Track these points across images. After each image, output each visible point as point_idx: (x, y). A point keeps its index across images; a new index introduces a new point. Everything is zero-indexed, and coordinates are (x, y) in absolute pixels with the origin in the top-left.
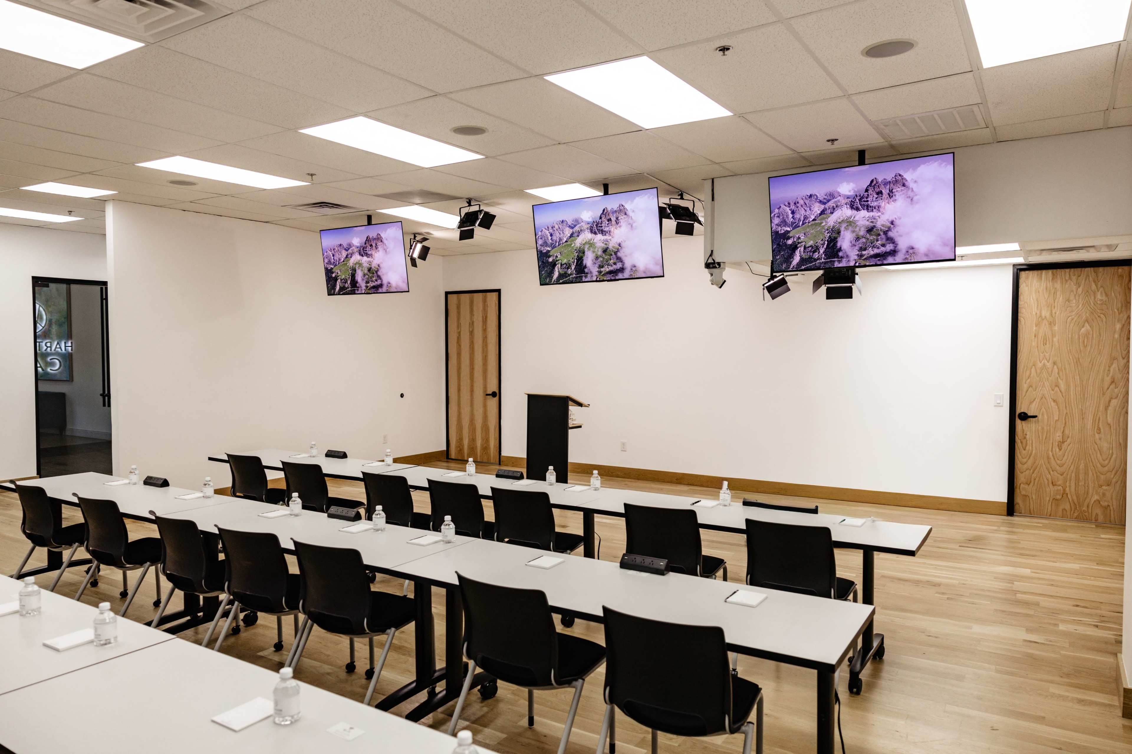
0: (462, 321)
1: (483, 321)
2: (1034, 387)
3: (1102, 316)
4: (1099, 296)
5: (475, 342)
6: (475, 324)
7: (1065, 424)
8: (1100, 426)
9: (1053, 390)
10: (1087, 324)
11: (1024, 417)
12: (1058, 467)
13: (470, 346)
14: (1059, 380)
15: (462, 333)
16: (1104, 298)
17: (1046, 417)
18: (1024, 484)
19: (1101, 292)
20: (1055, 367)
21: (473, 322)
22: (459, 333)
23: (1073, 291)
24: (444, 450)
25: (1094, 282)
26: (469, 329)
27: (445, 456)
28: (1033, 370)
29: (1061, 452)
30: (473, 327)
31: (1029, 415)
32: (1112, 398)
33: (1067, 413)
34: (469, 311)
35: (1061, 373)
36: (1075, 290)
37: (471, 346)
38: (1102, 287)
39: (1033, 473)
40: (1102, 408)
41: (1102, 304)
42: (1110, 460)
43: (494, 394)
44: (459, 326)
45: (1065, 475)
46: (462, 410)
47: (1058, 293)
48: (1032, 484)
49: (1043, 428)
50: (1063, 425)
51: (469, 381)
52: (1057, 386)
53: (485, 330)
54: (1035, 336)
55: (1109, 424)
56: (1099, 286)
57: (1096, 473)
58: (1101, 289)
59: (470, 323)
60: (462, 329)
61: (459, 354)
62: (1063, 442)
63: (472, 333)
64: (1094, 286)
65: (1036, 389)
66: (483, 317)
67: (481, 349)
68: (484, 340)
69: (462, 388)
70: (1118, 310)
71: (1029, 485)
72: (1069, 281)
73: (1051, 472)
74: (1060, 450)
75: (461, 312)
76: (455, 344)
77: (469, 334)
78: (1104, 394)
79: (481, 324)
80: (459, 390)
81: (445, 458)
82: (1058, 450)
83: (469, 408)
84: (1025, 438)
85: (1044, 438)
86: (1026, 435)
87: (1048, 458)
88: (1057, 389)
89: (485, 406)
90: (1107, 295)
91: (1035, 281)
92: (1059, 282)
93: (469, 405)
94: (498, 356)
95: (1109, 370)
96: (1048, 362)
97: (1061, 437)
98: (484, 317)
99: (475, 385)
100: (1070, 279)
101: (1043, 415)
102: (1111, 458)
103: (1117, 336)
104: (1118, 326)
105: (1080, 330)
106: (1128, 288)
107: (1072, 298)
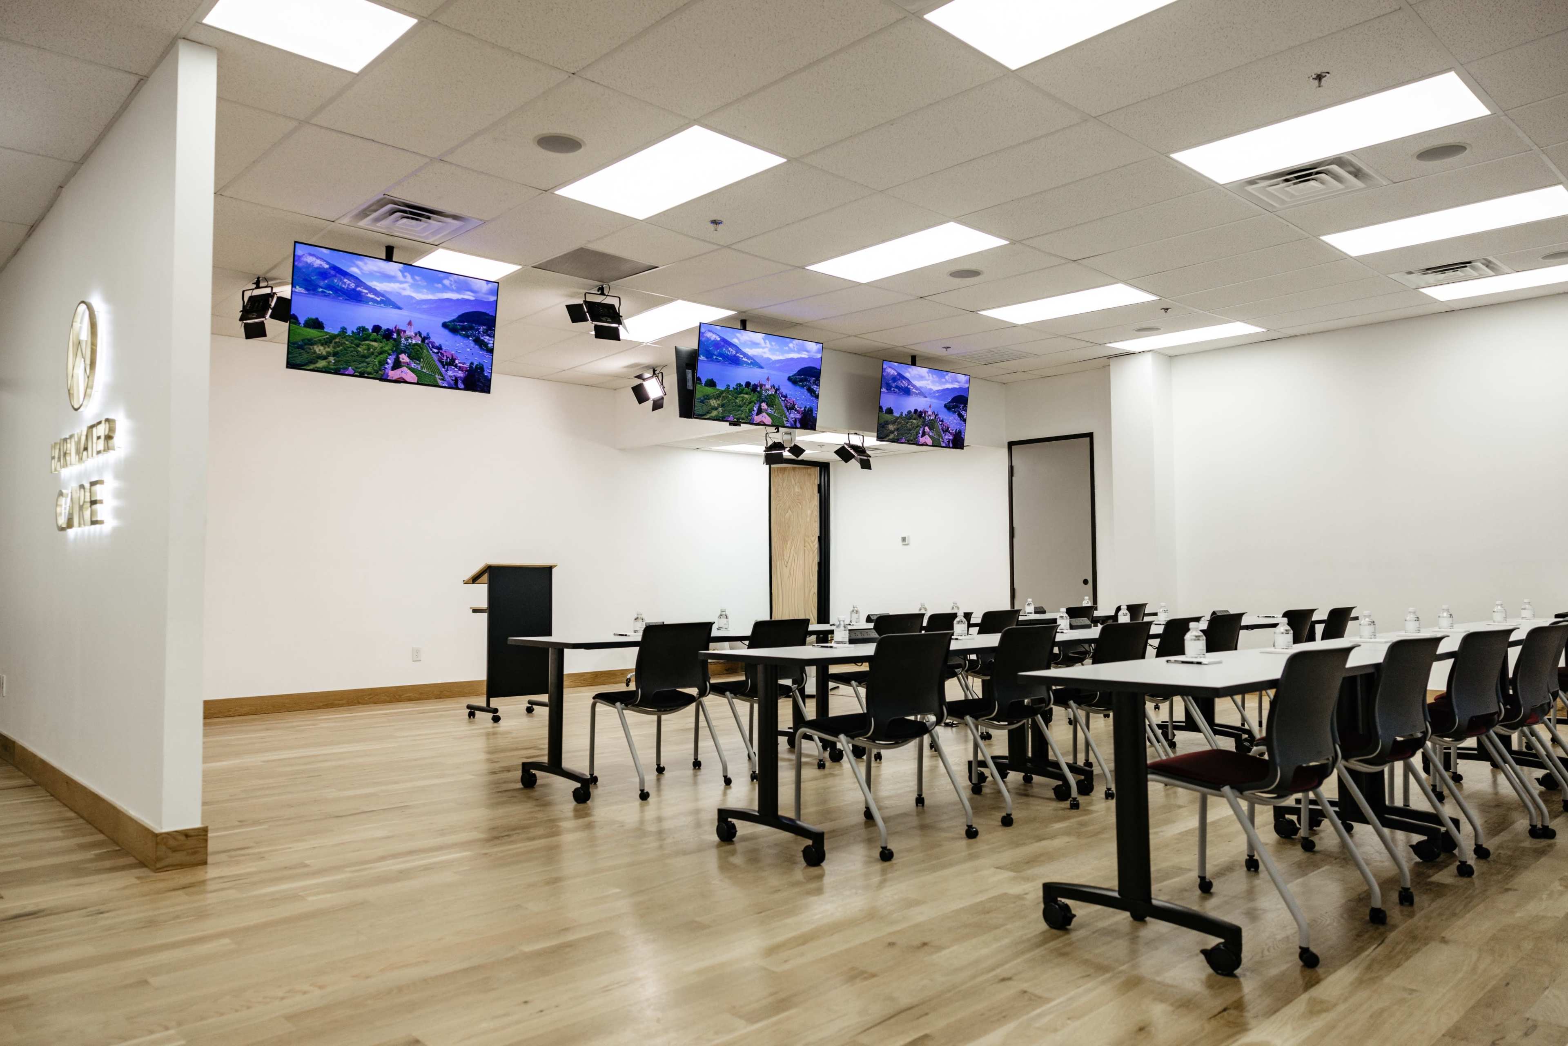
3: (798, 504)
4: (797, 490)
10: (790, 511)
16: (800, 491)
23: (780, 485)
25: (793, 478)
36: (781, 484)
56: (796, 482)
58: (798, 484)
64: (793, 481)
70: (809, 500)
90: (801, 488)
100: (778, 475)
103: (808, 519)
104: (809, 512)
105: (785, 514)
106: (815, 484)
107: (779, 489)
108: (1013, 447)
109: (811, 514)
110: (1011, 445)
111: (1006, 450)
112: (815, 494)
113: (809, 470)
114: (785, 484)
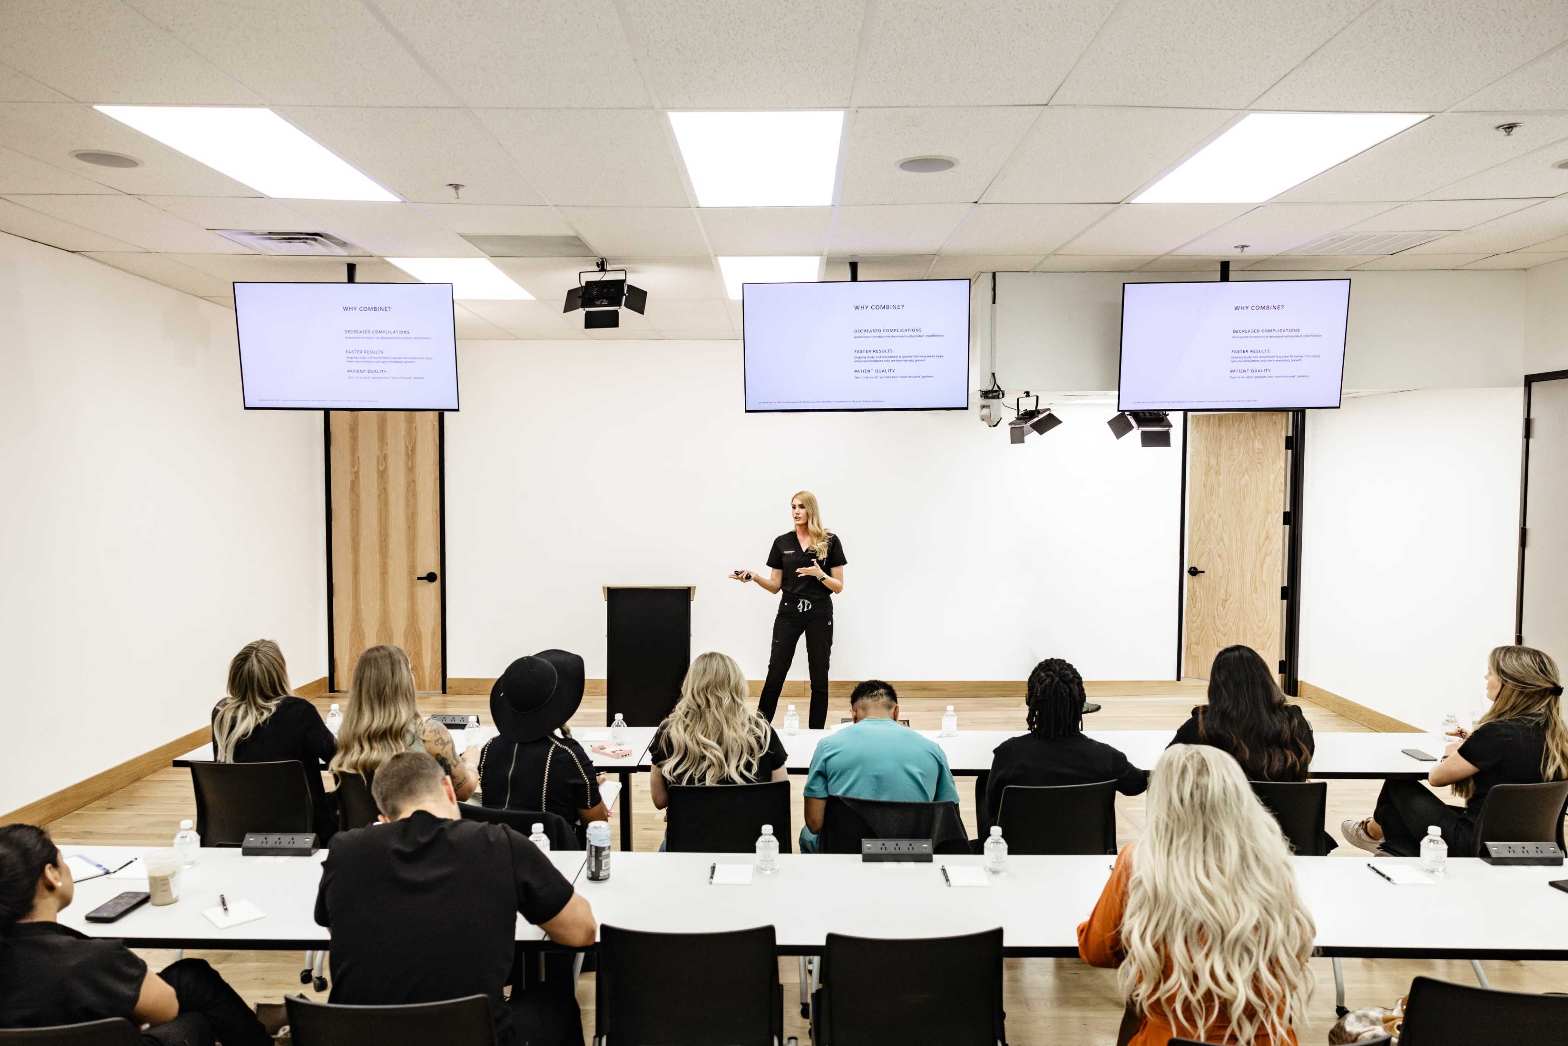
0: (361, 454)
1: (407, 454)
2: (1203, 540)
3: (1259, 465)
4: (1257, 445)
5: (390, 487)
6: (390, 460)
7: (1228, 581)
8: (1257, 585)
9: (1218, 544)
10: (1246, 475)
11: (1194, 572)
12: (1222, 628)
13: (379, 496)
14: (1224, 534)
15: (361, 473)
16: (1260, 446)
17: (1212, 572)
18: (1194, 644)
19: (1259, 440)
20: (1220, 519)
21: (385, 457)
22: (356, 474)
23: (1235, 439)
24: (325, 678)
25: (1253, 429)
26: (378, 468)
27: (328, 686)
28: (1202, 523)
29: (1224, 611)
30: (386, 463)
31: (1199, 570)
32: (1266, 555)
33: (1229, 570)
34: (376, 436)
35: (1225, 526)
37: (382, 497)
38: (1259, 434)
39: (1202, 632)
40: (1258, 564)
41: (1259, 453)
42: (1265, 622)
43: (431, 577)
44: (355, 461)
45: (1227, 636)
46: (362, 606)
47: (1224, 440)
48: (1201, 644)
49: (1209, 584)
50: (1226, 583)
51: (377, 557)
52: (1222, 540)
53: (411, 469)
54: (1204, 486)
55: (1264, 583)
56: (1257, 434)
57: (1253, 635)
58: (1259, 437)
59: (378, 457)
60: (361, 467)
61: (355, 511)
62: (1226, 600)
63: (383, 474)
64: (1252, 433)
65: (1204, 541)
66: (407, 447)
67: (402, 502)
68: (408, 487)
69: (362, 567)
70: (1272, 459)
71: (1198, 645)
72: (1232, 428)
73: (1216, 633)
74: (1224, 608)
75: (360, 438)
76: (347, 493)
77: (376, 475)
78: (1260, 550)
79: (402, 460)
80: (356, 572)
81: (328, 691)
82: (1222, 609)
83: (378, 602)
84: (1195, 595)
85: (1211, 595)
86: (1196, 591)
87: (1214, 617)
88: (1221, 543)
89: (412, 598)
90: (1263, 443)
91: (1204, 428)
92: (1224, 428)
93: (379, 598)
94: (439, 513)
95: (1264, 525)
96: (1215, 514)
97: (1225, 595)
98: (410, 448)
99: (390, 562)
100: (1233, 425)
101: (1210, 570)
102: (1265, 620)
103: (1271, 488)
104: (1272, 477)
105: (1241, 480)
106: (1281, 436)
107: (1234, 446)
108: (1534, 385)
109: (1275, 481)
110: (1530, 380)
111: (1521, 390)
112: (1280, 451)
113: (1274, 417)
114: (1241, 436)
